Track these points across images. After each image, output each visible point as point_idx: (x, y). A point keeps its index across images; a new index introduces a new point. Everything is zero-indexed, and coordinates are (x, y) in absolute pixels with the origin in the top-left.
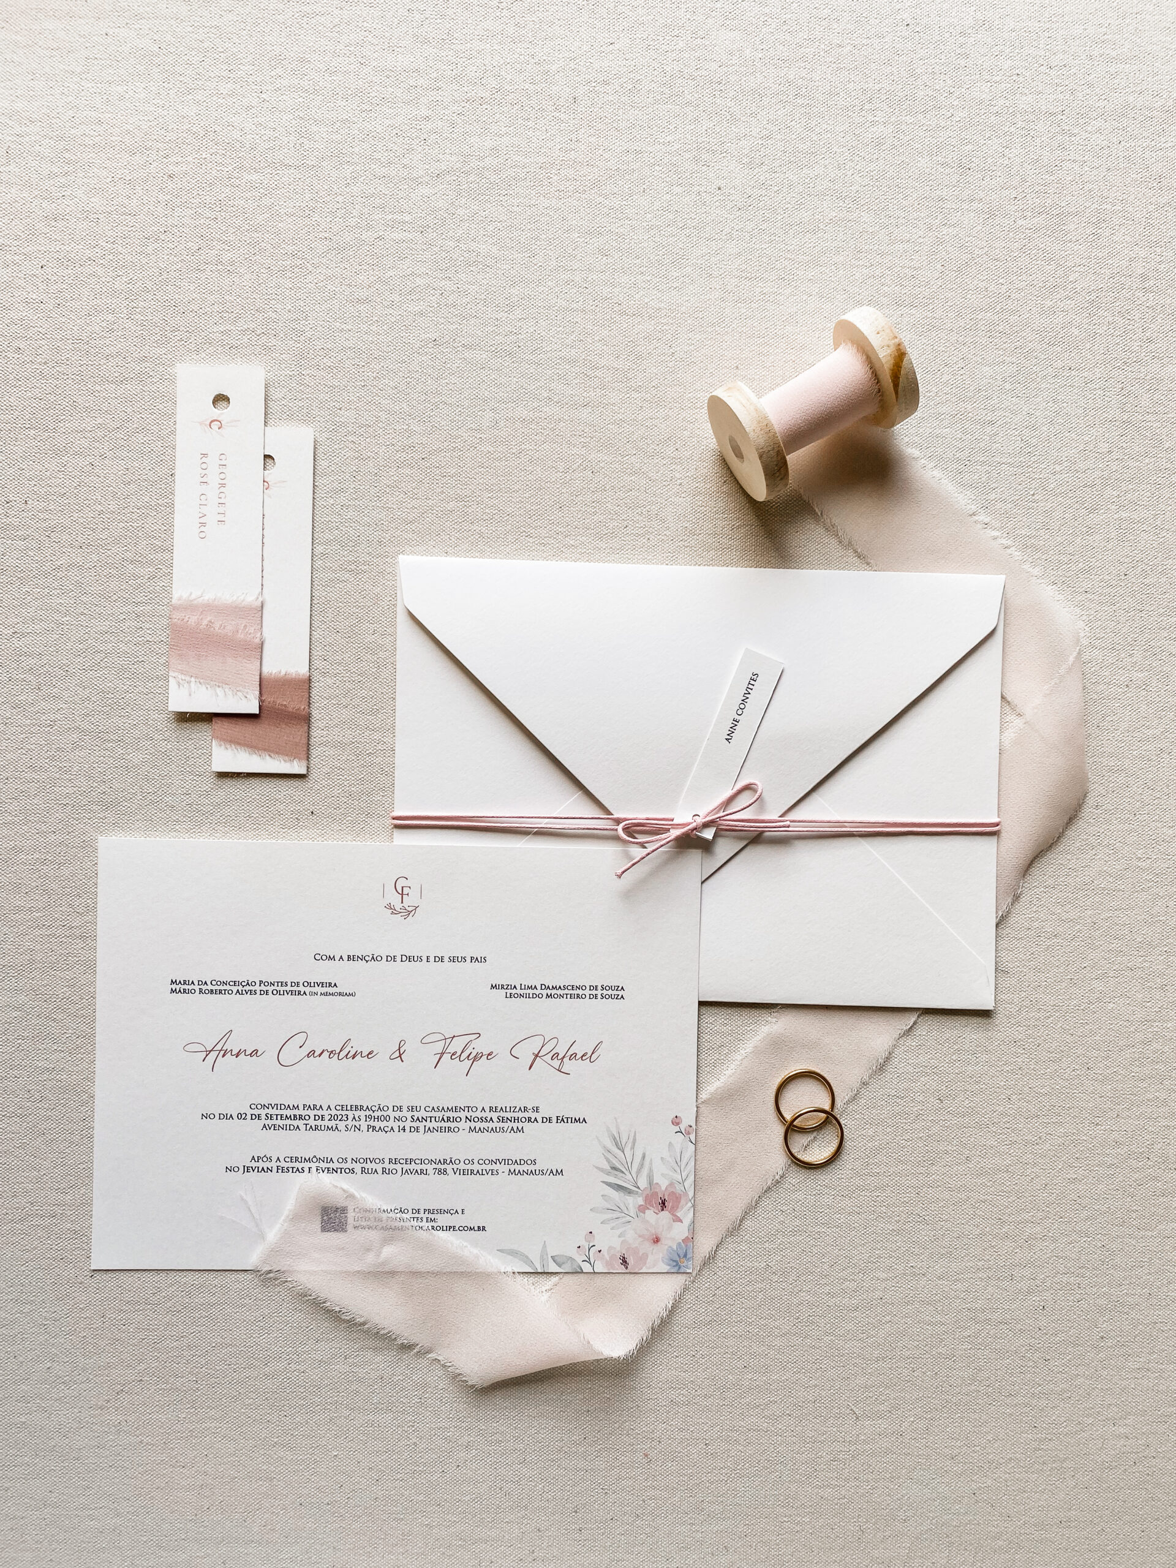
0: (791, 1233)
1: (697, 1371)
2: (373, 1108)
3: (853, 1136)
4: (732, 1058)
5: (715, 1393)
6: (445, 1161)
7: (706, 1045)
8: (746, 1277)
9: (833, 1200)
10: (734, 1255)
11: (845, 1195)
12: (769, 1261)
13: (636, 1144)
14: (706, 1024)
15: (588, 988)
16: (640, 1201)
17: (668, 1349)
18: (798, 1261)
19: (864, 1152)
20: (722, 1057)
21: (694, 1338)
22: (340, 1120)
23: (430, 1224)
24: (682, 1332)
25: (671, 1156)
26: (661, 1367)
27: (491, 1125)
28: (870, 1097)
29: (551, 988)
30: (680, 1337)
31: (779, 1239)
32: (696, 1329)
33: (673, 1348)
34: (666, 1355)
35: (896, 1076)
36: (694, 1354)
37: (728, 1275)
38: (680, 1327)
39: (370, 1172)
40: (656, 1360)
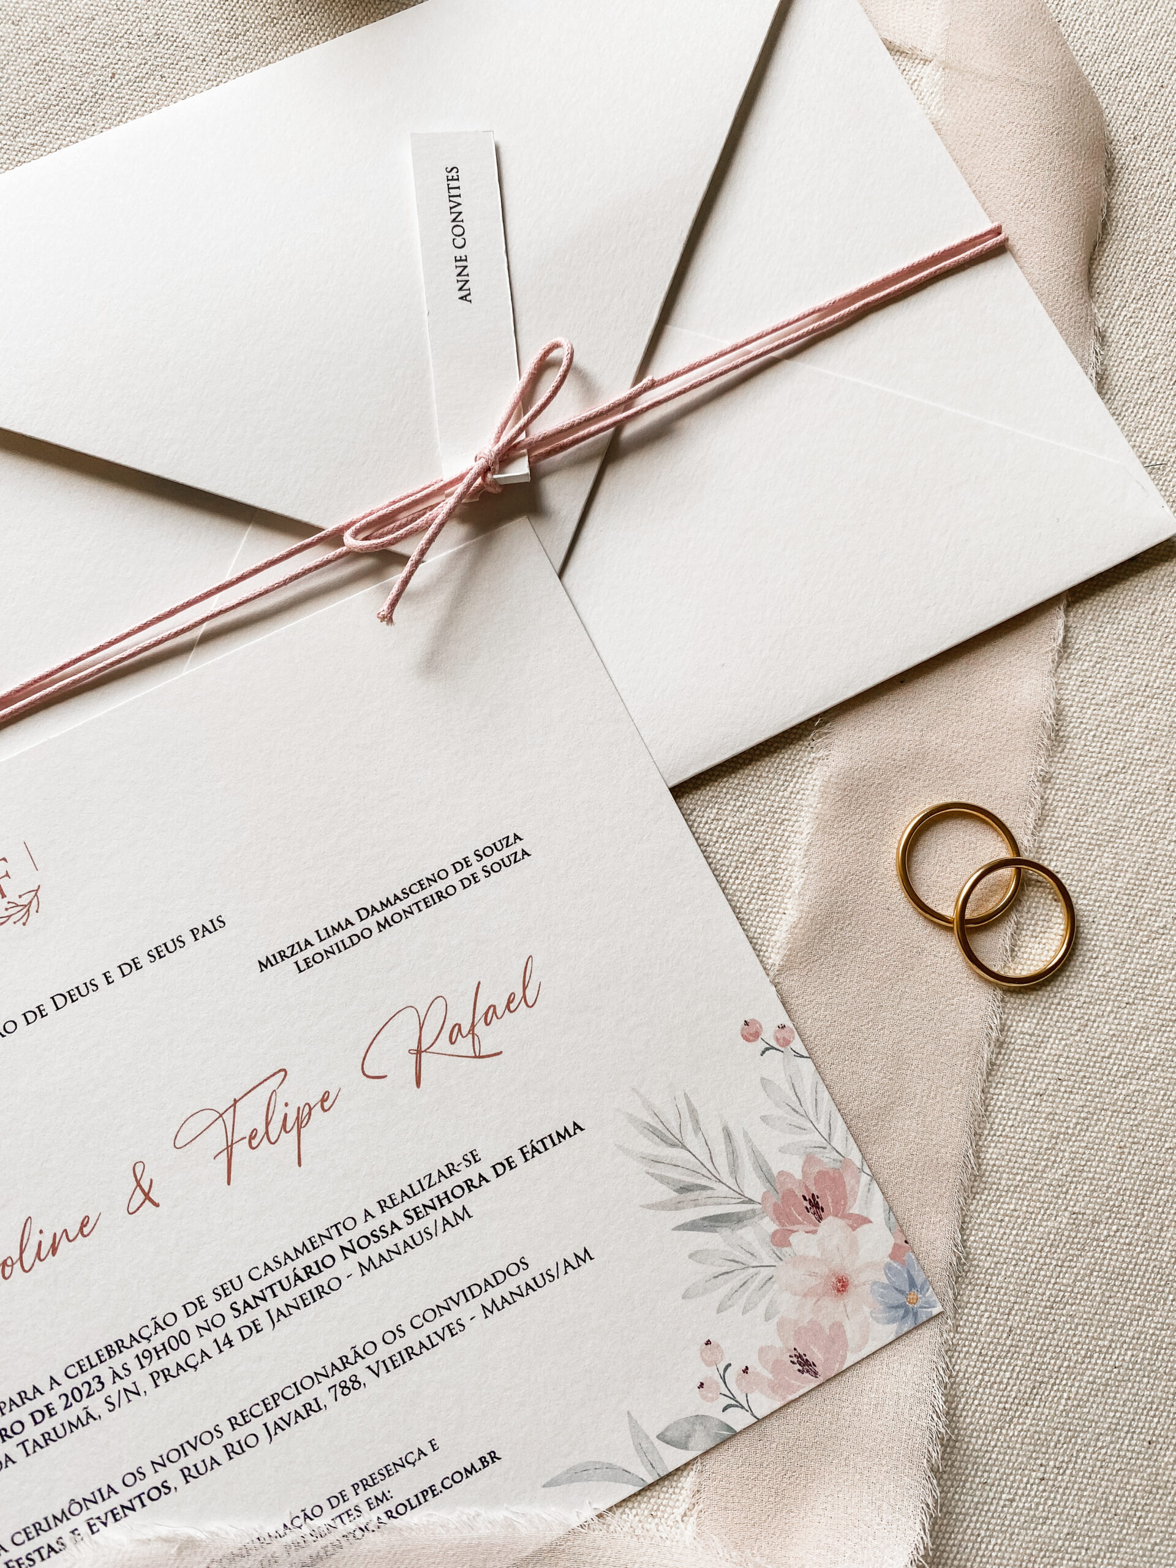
0: (1079, 1127)
1: (1065, 1507)
2: (145, 1333)
3: (1081, 884)
4: (786, 861)
5: (1125, 1531)
6: (345, 1361)
7: (727, 863)
8: (1048, 1261)
9: (1116, 1022)
10: (1002, 1231)
11: (1131, 1001)
12: (1072, 1203)
13: (701, 1118)
14: (707, 826)
15: (451, 870)
16: (769, 1225)
17: (985, 1494)
18: (1123, 1174)
19: (1117, 901)
20: (769, 870)
21: (1023, 1443)
22: (88, 1396)
23: (380, 1511)
24: (993, 1443)
25: (777, 1105)
26: (993, 1541)
27: (398, 1237)
28: (1069, 800)
29: (379, 907)
30: (994, 1456)
31: (1064, 1151)
32: (1015, 1420)
33: (994, 1489)
34: (989, 1510)
35: (1090, 738)
36: (1040, 1475)
37: (1011, 1276)
38: (982, 1435)
39: (202, 1470)
40: (976, 1532)
